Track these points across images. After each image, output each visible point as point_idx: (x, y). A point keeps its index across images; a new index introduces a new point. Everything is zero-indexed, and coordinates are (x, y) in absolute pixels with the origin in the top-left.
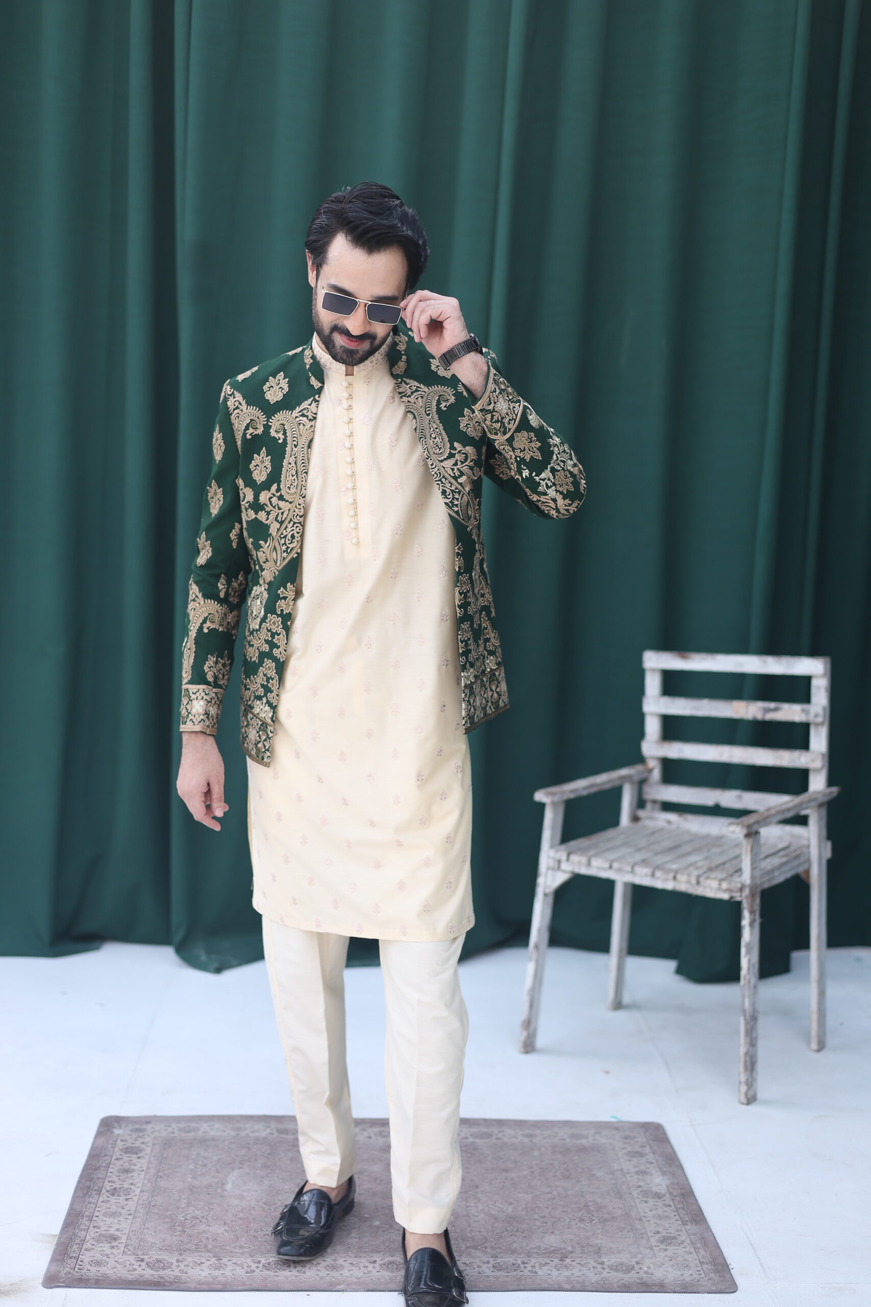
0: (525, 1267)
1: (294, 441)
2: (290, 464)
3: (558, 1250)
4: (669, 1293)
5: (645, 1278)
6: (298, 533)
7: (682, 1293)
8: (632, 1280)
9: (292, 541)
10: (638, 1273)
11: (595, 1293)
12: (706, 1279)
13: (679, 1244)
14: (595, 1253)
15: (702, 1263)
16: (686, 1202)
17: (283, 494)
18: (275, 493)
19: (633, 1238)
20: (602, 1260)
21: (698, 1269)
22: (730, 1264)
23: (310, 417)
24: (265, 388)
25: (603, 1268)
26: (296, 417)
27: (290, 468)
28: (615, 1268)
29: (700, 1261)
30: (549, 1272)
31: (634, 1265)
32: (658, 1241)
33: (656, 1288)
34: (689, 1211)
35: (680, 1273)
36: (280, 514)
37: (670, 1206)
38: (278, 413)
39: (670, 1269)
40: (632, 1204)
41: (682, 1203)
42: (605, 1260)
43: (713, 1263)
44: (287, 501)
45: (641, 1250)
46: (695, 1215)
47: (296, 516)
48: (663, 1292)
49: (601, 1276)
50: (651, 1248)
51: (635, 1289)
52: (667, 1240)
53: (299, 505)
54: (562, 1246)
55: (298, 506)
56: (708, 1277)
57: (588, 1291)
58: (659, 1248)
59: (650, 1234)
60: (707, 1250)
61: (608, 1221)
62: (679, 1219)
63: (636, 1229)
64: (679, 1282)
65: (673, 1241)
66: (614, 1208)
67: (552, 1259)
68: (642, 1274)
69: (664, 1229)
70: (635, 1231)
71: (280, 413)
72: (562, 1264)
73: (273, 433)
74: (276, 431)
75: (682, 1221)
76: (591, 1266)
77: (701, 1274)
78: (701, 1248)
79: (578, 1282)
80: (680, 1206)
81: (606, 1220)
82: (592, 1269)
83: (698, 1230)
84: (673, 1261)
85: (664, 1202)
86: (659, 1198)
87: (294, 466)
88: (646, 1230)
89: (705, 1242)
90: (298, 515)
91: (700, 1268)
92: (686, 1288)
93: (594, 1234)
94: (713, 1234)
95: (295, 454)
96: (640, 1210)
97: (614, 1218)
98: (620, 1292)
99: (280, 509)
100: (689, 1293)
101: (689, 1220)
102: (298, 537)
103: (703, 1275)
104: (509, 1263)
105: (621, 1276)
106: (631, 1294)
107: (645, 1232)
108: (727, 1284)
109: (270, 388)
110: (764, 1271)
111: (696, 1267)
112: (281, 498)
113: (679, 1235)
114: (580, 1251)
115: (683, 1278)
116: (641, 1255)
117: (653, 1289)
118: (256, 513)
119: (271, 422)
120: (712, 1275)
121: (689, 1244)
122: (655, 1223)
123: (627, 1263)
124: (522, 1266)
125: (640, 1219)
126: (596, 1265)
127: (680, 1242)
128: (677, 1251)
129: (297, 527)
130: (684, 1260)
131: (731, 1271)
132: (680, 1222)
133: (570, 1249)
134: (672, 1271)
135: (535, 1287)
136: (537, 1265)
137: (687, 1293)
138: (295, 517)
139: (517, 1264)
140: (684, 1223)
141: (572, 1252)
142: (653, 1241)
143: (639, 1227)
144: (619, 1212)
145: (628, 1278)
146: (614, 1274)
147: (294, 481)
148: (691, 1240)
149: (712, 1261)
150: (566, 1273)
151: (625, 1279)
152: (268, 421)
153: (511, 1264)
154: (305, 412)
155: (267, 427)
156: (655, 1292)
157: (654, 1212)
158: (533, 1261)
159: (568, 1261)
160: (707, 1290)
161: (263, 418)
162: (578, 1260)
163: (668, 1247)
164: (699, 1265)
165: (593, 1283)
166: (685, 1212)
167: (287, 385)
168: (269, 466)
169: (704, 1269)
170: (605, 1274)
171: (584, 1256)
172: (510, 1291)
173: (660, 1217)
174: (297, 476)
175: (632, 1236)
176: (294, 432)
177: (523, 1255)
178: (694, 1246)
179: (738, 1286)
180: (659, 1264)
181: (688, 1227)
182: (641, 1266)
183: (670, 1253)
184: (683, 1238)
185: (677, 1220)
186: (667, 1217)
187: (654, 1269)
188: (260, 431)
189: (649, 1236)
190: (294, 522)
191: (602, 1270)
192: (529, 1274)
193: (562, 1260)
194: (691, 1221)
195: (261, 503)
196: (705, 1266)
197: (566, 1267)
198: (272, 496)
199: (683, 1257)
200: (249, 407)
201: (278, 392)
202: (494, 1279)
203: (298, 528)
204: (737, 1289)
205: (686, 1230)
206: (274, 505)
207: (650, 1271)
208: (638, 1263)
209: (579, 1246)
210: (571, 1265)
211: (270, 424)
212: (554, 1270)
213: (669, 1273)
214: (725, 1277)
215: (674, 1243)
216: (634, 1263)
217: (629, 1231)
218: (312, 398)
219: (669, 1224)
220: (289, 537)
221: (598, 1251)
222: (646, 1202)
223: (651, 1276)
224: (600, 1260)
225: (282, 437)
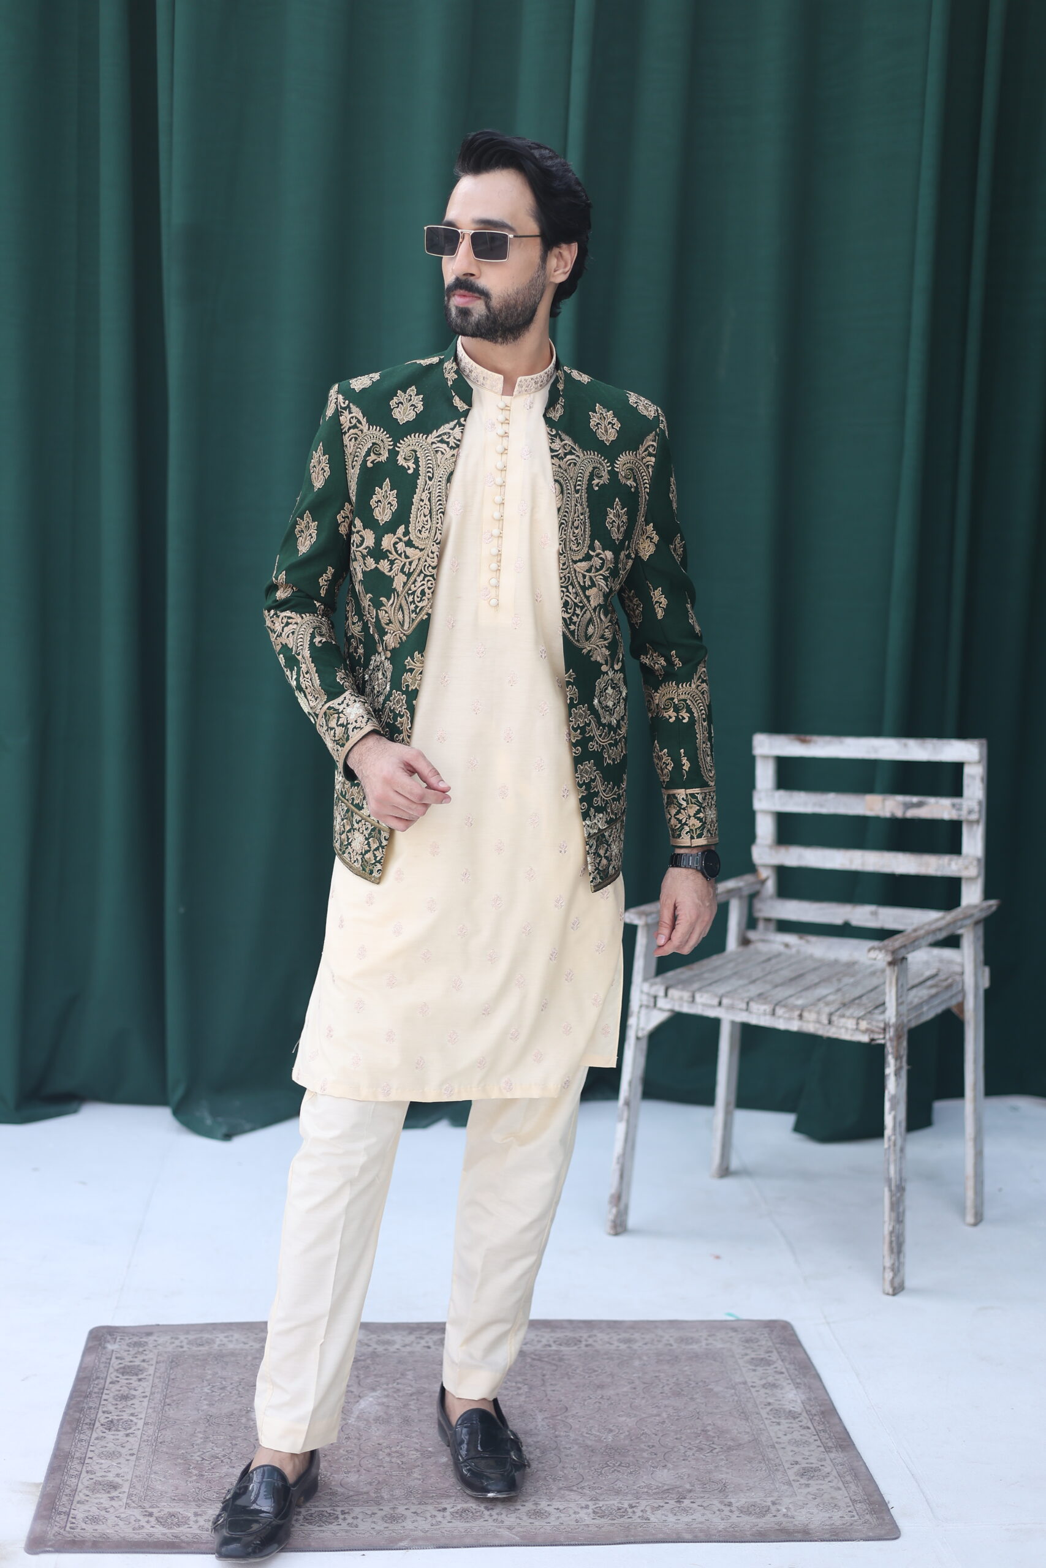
0: (634, 1512)
1: (429, 472)
2: (422, 501)
3: (672, 1489)
4: (816, 1541)
5: (784, 1523)
6: (429, 588)
7: (832, 1541)
8: (768, 1526)
9: (421, 598)
10: (775, 1516)
11: (724, 1544)
12: (861, 1522)
13: (824, 1477)
14: (720, 1491)
15: (854, 1501)
16: (828, 1423)
17: (412, 538)
18: (402, 537)
19: (766, 1470)
20: (729, 1500)
21: (850, 1509)
22: (889, 1502)
23: (452, 444)
24: (393, 403)
25: (731, 1511)
26: (433, 443)
27: (421, 506)
28: (746, 1511)
29: (851, 1499)
30: (664, 1518)
31: (769, 1506)
32: (797, 1474)
33: (799, 1536)
34: (832, 1435)
35: (828, 1515)
36: (407, 563)
37: (808, 1428)
38: (408, 437)
39: (815, 1511)
40: (762, 1426)
41: (823, 1423)
42: (732, 1500)
43: (867, 1501)
44: (417, 548)
45: (777, 1486)
46: (840, 1438)
47: (428, 568)
48: (808, 1541)
49: (729, 1521)
50: (789, 1483)
51: (773, 1538)
52: (808, 1473)
53: (432, 553)
54: (678, 1483)
55: (431, 555)
56: (863, 1520)
57: (715, 1542)
58: (798, 1483)
59: (787, 1466)
60: (859, 1484)
61: (733, 1450)
62: (820, 1444)
63: (769, 1460)
64: (827, 1527)
65: (816, 1474)
66: (740, 1433)
67: (667, 1501)
68: (780, 1518)
69: (804, 1458)
70: (767, 1462)
71: (411, 437)
72: (679, 1507)
73: (401, 461)
74: (405, 458)
75: (824, 1447)
76: (715, 1509)
77: (854, 1516)
78: (851, 1482)
79: (701, 1531)
80: (821, 1427)
81: (730, 1448)
82: (718, 1512)
83: (845, 1459)
84: (818, 1500)
85: (801, 1424)
86: (794, 1418)
87: (428, 503)
88: (781, 1460)
89: (855, 1474)
90: (430, 566)
91: (852, 1507)
92: (837, 1535)
93: (716, 1467)
94: (865, 1464)
95: (429, 489)
96: (772, 1434)
97: (740, 1445)
98: (754, 1542)
99: (407, 557)
100: (840, 1541)
101: (833, 1446)
102: (429, 594)
103: (857, 1517)
104: (614, 1507)
105: (754, 1521)
106: (769, 1543)
107: (781, 1463)
108: (887, 1528)
109: (398, 404)
110: (931, 1510)
111: (847, 1506)
112: (409, 543)
113: (822, 1466)
114: (701, 1490)
115: (832, 1522)
116: (777, 1493)
117: (795, 1536)
118: (377, 562)
119: (399, 447)
120: (868, 1517)
121: (836, 1477)
122: (792, 1451)
123: (760, 1504)
124: (630, 1510)
125: (773, 1447)
126: (723, 1507)
127: (824, 1474)
128: (821, 1487)
129: (428, 581)
130: (832, 1498)
131: (891, 1510)
132: (822, 1449)
133: (688, 1486)
134: (818, 1513)
135: (647, 1537)
136: (648, 1509)
137: (838, 1540)
138: (426, 569)
139: (623, 1508)
140: (828, 1450)
141: (690, 1491)
142: (791, 1474)
143: (771, 1456)
144: (746, 1438)
145: (766, 1522)
146: (746, 1518)
147: (426, 523)
148: (837, 1472)
149: (866, 1498)
150: (686, 1519)
151: (760, 1526)
152: (395, 445)
153: (616, 1509)
154: (445, 437)
155: (393, 453)
156: (798, 1541)
157: (789, 1437)
158: (643, 1503)
159: (686, 1502)
160: (863, 1536)
161: (388, 442)
162: (699, 1502)
163: (810, 1482)
164: (851, 1504)
165: (720, 1531)
166: (827, 1436)
167: (422, 403)
168: (395, 503)
169: (857, 1509)
170: (734, 1519)
171: (707, 1496)
172: (617, 1544)
173: (797, 1443)
174: (431, 517)
175: (764, 1469)
176: (429, 462)
177: (630, 1497)
178: (843, 1479)
179: (901, 1530)
180: (800, 1503)
181: (832, 1455)
182: (779, 1508)
183: (812, 1489)
184: (828, 1470)
185: (819, 1446)
186: (806, 1443)
187: (795, 1511)
188: (384, 457)
189: (786, 1468)
190: (425, 574)
191: (730, 1514)
192: (639, 1520)
193: (679, 1502)
194: (836, 1447)
195: (383, 549)
196: (859, 1505)
197: (685, 1511)
198: (398, 540)
199: (830, 1493)
200: (371, 427)
201: (409, 410)
202: (596, 1529)
203: (430, 582)
204: (900, 1534)
205: (830, 1459)
206: (399, 552)
207: (789, 1514)
208: (774, 1503)
209: (699, 1482)
210: (691, 1508)
211: (397, 449)
212: (671, 1515)
213: (814, 1516)
214: (884, 1520)
215: (817, 1476)
216: (769, 1504)
217: (760, 1462)
218: (456, 421)
219: (809, 1451)
220: (418, 593)
221: (723, 1489)
222: (779, 1424)
223: (792, 1520)
224: (727, 1501)
225: (412, 466)
